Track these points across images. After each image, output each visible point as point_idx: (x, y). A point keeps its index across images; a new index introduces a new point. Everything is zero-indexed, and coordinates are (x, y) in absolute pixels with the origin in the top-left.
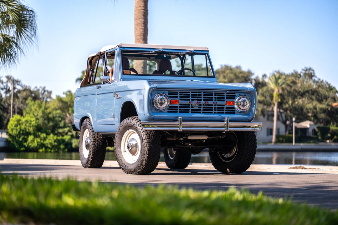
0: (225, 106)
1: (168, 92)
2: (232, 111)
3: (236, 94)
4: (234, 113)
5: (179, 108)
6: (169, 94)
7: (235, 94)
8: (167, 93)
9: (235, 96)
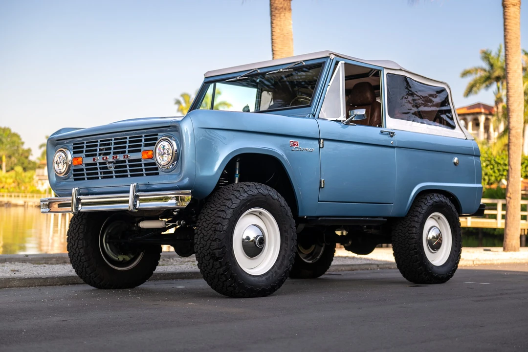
0: (143, 162)
1: (74, 144)
2: (153, 169)
3: (159, 134)
4: (157, 174)
5: (85, 172)
6: (74, 148)
7: (157, 135)
8: (71, 146)
9: (156, 139)
